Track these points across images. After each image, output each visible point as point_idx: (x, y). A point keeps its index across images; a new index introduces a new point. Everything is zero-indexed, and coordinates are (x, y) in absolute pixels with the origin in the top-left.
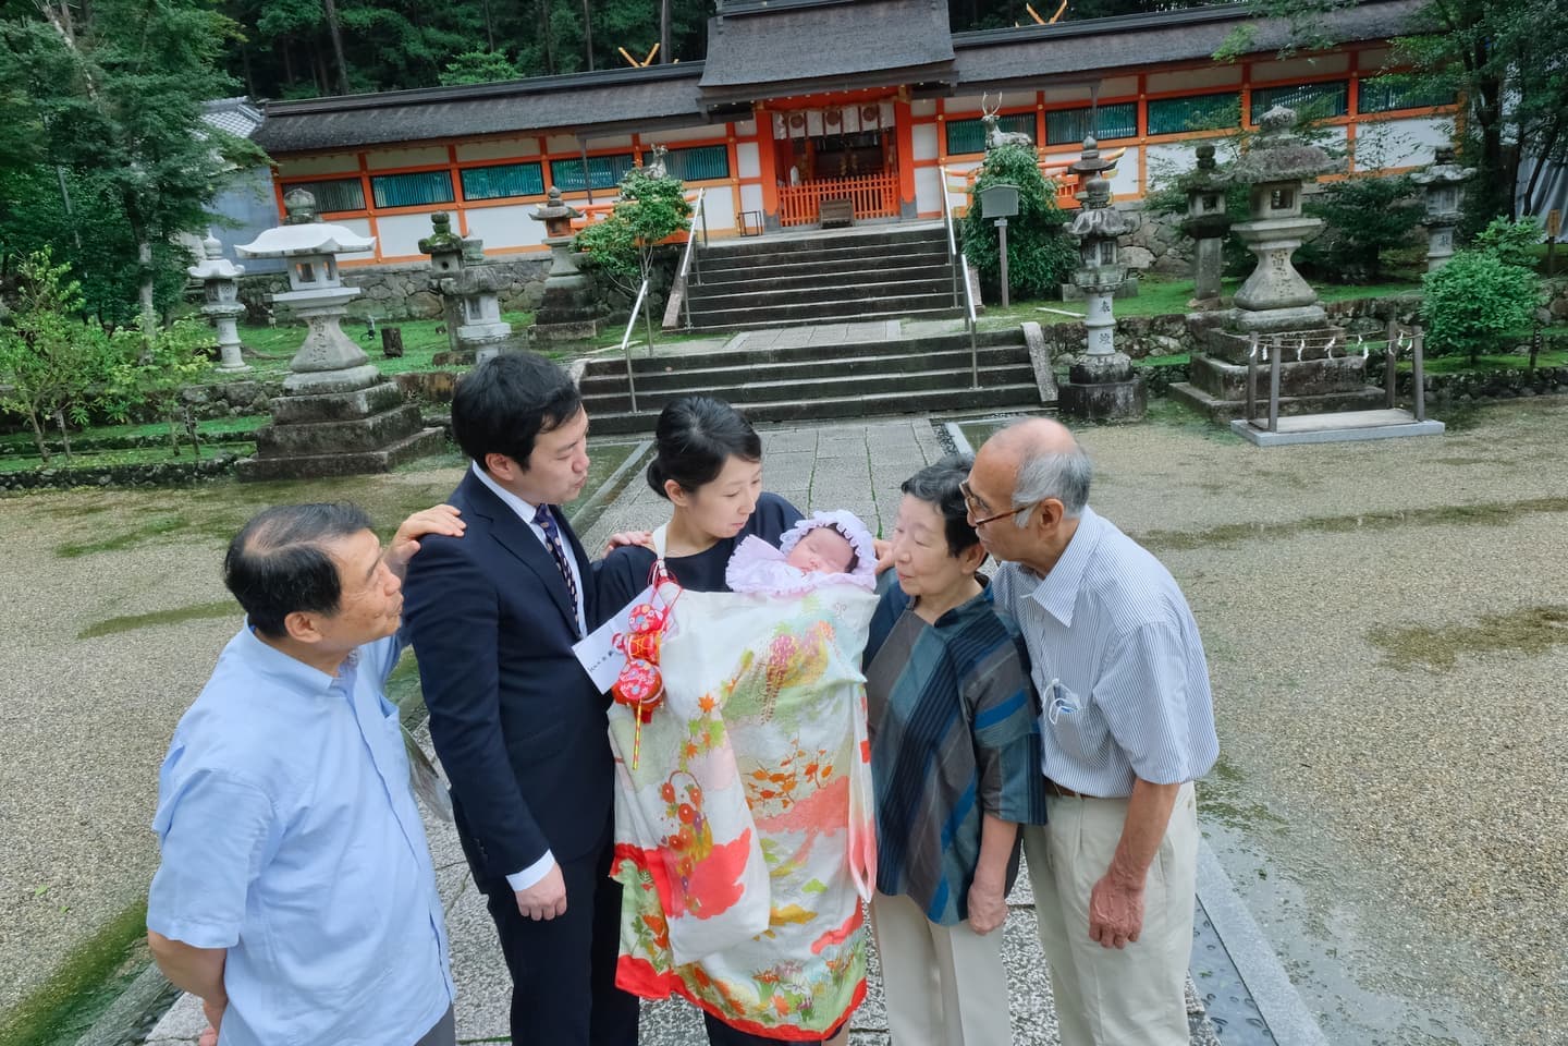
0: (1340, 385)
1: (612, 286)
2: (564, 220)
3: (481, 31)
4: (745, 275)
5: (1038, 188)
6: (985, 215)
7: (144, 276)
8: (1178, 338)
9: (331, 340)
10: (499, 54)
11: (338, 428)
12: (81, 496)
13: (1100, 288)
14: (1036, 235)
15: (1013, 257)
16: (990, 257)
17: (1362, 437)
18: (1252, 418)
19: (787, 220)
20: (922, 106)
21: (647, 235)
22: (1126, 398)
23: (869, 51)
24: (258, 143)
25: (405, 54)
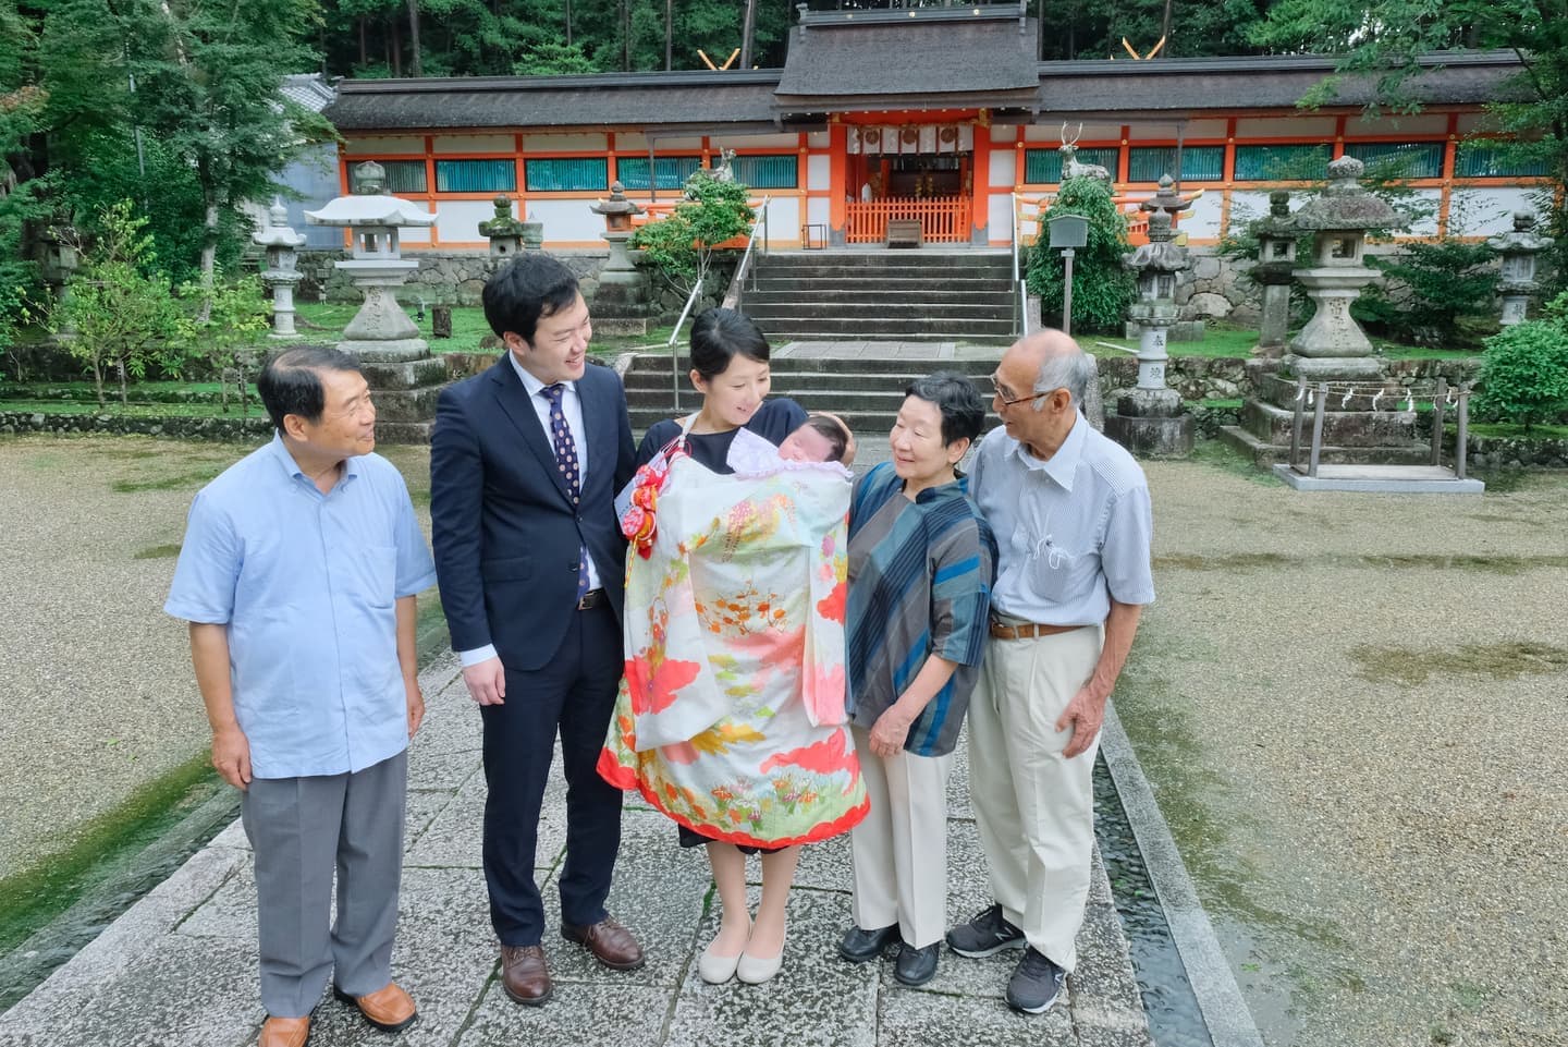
0: (1388, 439)
1: (666, 286)
2: (625, 215)
3: (559, 24)
4: (802, 285)
5: (1109, 222)
6: (1053, 244)
7: (209, 238)
8: (1236, 383)
9: (386, 310)
10: (576, 47)
11: (384, 397)
12: (133, 442)
13: (1154, 321)
14: (1104, 270)
15: (1078, 289)
16: (1054, 288)
17: (1400, 489)
18: (1295, 463)
19: (852, 236)
20: (1002, 132)
21: (707, 237)
22: (1172, 434)
23: (952, 72)
24: (329, 119)
25: (482, 41)
